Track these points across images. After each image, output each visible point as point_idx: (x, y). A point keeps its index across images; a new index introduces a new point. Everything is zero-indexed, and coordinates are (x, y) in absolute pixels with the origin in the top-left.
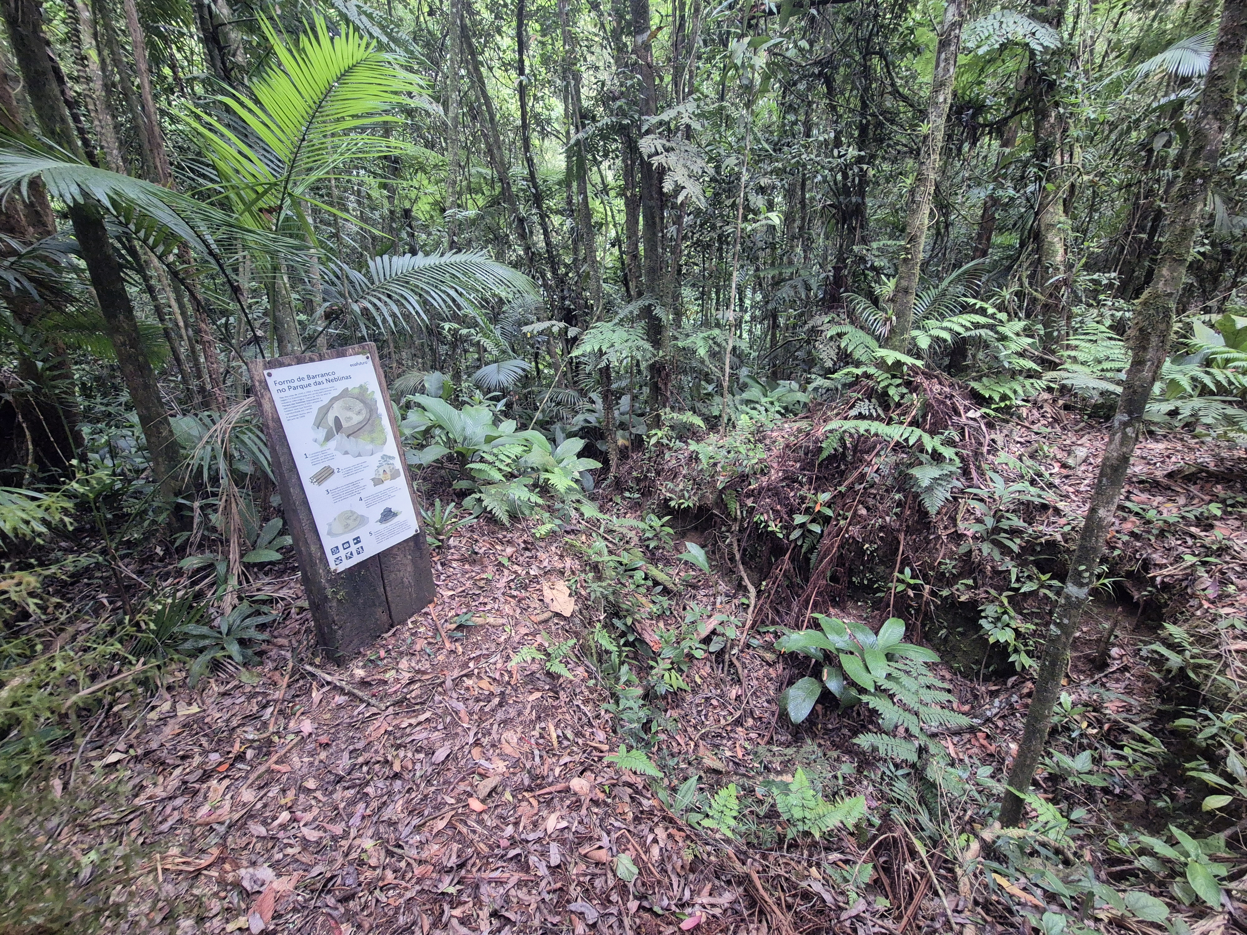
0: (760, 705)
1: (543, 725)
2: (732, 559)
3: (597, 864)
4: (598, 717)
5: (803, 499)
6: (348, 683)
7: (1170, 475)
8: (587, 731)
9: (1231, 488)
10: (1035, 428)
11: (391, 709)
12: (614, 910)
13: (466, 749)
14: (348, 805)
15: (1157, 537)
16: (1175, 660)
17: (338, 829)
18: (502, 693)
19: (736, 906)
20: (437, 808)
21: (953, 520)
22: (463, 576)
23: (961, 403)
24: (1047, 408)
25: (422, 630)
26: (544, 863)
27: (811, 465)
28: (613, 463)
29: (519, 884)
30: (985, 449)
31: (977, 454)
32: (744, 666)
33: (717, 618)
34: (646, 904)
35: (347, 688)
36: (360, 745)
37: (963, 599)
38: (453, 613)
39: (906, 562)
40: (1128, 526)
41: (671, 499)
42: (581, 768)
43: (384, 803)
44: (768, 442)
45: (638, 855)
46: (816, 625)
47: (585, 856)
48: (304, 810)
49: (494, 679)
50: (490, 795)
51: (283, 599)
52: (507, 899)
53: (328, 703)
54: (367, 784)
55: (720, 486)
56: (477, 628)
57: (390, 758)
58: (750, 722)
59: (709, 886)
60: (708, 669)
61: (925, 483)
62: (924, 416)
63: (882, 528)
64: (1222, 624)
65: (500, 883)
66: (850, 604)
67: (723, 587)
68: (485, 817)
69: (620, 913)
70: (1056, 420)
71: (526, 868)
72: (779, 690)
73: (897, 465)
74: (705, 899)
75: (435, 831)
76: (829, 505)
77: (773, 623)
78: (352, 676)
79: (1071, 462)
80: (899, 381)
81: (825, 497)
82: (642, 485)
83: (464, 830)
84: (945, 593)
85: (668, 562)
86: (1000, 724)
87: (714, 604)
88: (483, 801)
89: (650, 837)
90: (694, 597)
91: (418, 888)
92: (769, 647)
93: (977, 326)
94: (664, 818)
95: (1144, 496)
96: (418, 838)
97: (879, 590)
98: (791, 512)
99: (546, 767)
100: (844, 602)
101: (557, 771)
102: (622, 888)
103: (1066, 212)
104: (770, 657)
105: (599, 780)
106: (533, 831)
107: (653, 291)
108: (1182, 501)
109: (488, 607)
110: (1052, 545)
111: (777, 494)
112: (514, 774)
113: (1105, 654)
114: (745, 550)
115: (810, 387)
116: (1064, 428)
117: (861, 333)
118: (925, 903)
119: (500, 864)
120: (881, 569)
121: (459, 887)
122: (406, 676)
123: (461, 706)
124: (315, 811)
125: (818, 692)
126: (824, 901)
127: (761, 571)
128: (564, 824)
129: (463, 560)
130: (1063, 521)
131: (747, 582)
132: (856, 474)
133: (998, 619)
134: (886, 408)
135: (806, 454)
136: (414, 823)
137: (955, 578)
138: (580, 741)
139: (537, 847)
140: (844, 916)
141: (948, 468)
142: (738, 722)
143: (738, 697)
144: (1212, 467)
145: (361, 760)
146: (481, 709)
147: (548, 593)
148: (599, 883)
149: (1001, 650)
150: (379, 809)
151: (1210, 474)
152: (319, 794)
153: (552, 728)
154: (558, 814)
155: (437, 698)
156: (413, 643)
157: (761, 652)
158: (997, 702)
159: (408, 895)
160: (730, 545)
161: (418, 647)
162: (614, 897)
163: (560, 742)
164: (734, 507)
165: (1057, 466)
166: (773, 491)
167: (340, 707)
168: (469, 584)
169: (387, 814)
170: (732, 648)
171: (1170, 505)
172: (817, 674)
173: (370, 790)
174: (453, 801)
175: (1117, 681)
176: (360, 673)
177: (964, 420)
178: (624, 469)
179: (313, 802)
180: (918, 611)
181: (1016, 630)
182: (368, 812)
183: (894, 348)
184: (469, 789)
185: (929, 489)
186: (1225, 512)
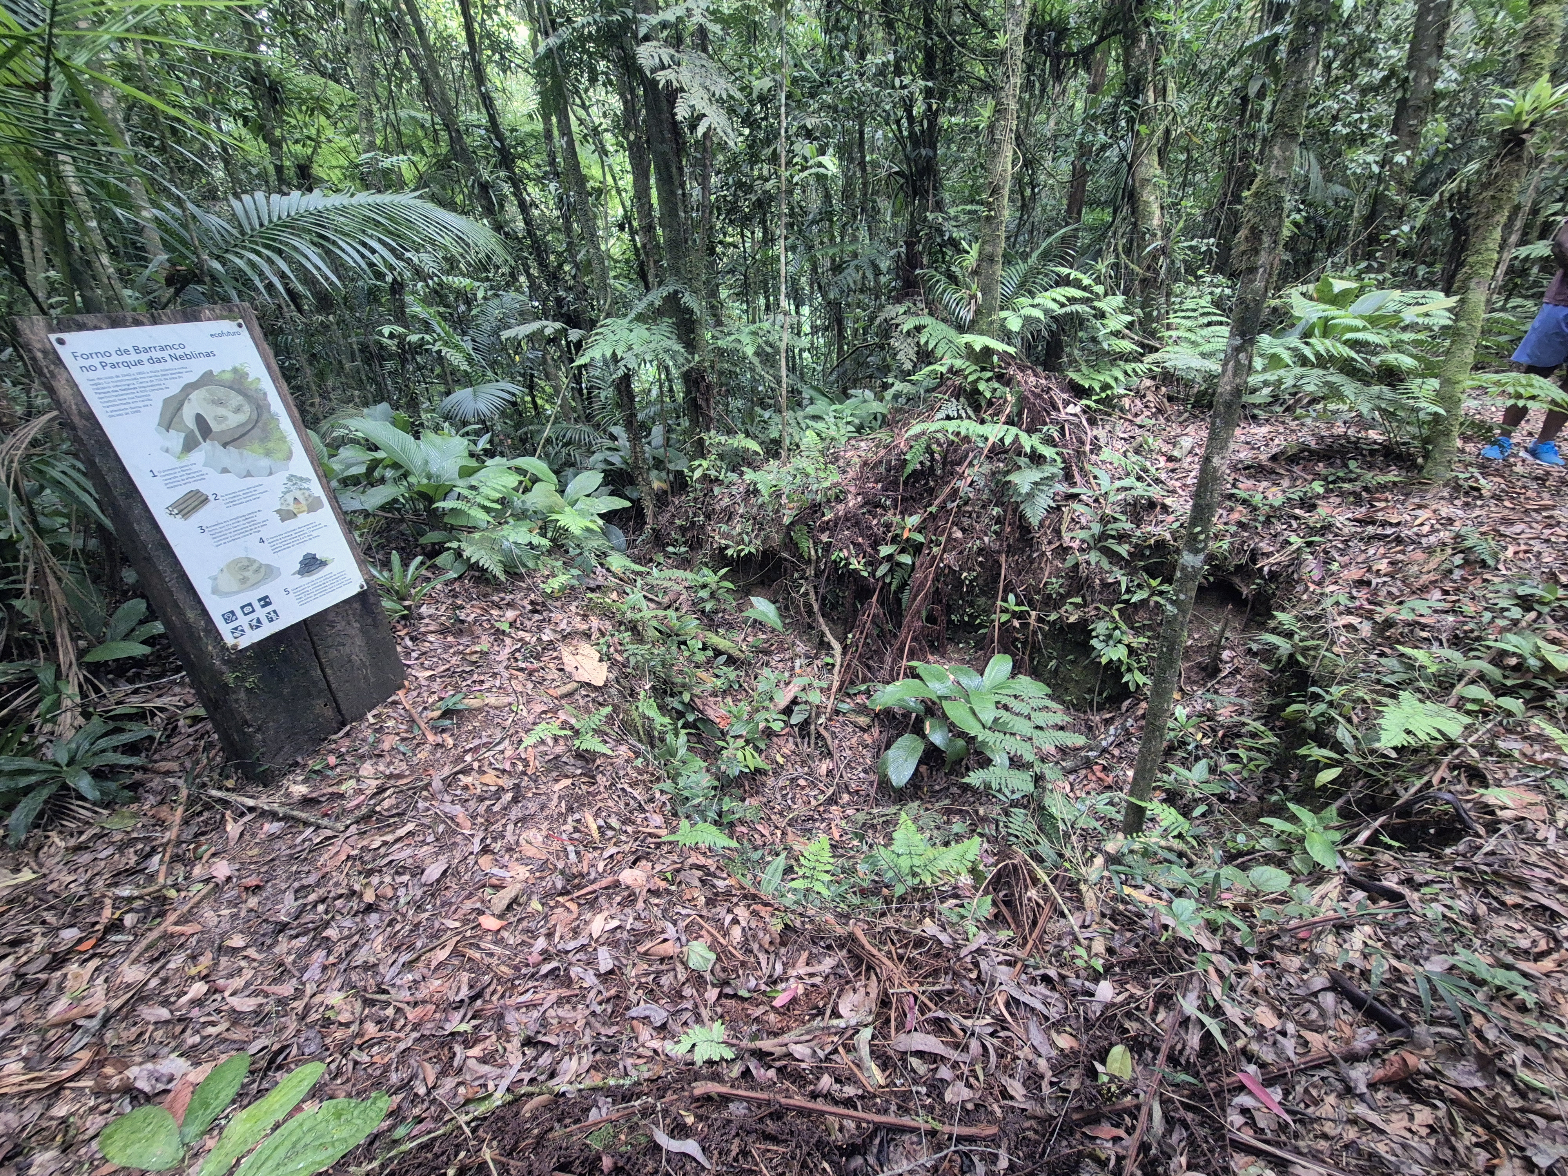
0: (856, 778)
1: (577, 816)
2: (810, 612)
3: (662, 960)
4: (651, 800)
5: (888, 526)
6: (282, 804)
7: (1274, 458)
8: (639, 817)
9: (1331, 465)
10: (1138, 421)
11: (353, 829)
12: (689, 1005)
13: (471, 860)
14: (300, 957)
15: (1263, 523)
16: (1284, 646)
17: (286, 989)
18: (517, 786)
19: (840, 971)
20: (436, 936)
21: (1058, 532)
22: (445, 651)
23: (1059, 396)
24: (1150, 397)
25: (390, 723)
26: (591, 972)
27: (896, 483)
28: (649, 512)
29: (559, 1002)
30: (1088, 448)
31: (1079, 453)
32: (834, 735)
33: (798, 683)
34: (728, 990)
35: (281, 811)
36: (312, 879)
37: (1072, 619)
38: (435, 697)
39: (1009, 588)
40: (1235, 516)
41: (727, 547)
42: (632, 858)
43: (356, 945)
44: (841, 463)
45: (715, 939)
46: (914, 674)
47: (646, 953)
48: (231, 976)
49: (504, 771)
50: (509, 907)
51: (162, 710)
52: (544, 1022)
53: (254, 835)
54: (327, 924)
55: (786, 521)
56: (473, 712)
57: (357, 887)
58: (846, 797)
59: (805, 955)
60: (791, 746)
61: (1025, 489)
62: (1020, 414)
63: (980, 551)
64: (1328, 603)
65: (531, 1006)
66: (950, 648)
67: (801, 648)
68: (505, 934)
69: (696, 1006)
70: (1160, 411)
71: (568, 982)
72: (877, 756)
73: (993, 474)
74: (802, 970)
75: (434, 964)
76: (920, 530)
77: (864, 681)
78: (288, 795)
79: (1176, 453)
80: (989, 374)
81: (913, 520)
82: (689, 535)
83: (477, 955)
84: (1053, 617)
85: (730, 626)
86: (1116, 752)
87: (792, 669)
88: (501, 917)
89: (729, 918)
90: (767, 664)
91: (415, 1035)
92: (862, 710)
93: (1072, 300)
94: (745, 897)
95: (1250, 483)
96: (410, 977)
97: (981, 626)
98: (876, 544)
99: (585, 863)
100: (944, 646)
101: (601, 866)
102: (698, 980)
103: (1161, 164)
104: (863, 720)
105: (658, 867)
106: (574, 938)
107: (678, 273)
108: (1286, 483)
109: (486, 685)
110: (1161, 545)
111: (857, 524)
112: (542, 878)
113: (1217, 658)
114: (824, 599)
115: (889, 394)
116: (1167, 420)
117: (943, 326)
118: (1050, 926)
119: (530, 984)
120: (982, 601)
121: (474, 1022)
122: (372, 785)
123: (458, 810)
124: (248, 974)
125: (921, 747)
126: (940, 943)
127: (845, 622)
128: (615, 923)
129: (443, 631)
130: (1171, 518)
131: (829, 637)
132: (947, 490)
133: (1109, 637)
134: (977, 409)
135: (888, 470)
136: (401, 960)
137: (1063, 598)
138: (630, 829)
139: (581, 956)
140: (963, 952)
141: (1048, 470)
142: (832, 800)
143: (830, 773)
144: (1313, 445)
145: (312, 897)
146: (488, 809)
147: (570, 662)
148: (665, 980)
149: (1114, 670)
150: (348, 953)
151: (1312, 452)
152: (251, 952)
153: (590, 819)
154: (606, 913)
155: (421, 805)
156: (378, 741)
157: (853, 717)
158: (1112, 730)
159: (402, 1046)
160: (806, 594)
161: (386, 746)
162: (688, 991)
163: (602, 833)
164: (807, 546)
165: (1162, 459)
166: (852, 520)
167: (272, 837)
168: (454, 660)
169: (361, 957)
170: (818, 715)
171: (1275, 489)
172: (918, 730)
173: (332, 933)
174: (457, 924)
175: (1229, 685)
176: (299, 790)
177: (1063, 416)
178: (664, 519)
179: (243, 963)
180: (1025, 644)
181: (1128, 646)
182: (332, 959)
183: (982, 333)
184: (478, 905)
185: (1030, 495)
186: (1328, 491)
